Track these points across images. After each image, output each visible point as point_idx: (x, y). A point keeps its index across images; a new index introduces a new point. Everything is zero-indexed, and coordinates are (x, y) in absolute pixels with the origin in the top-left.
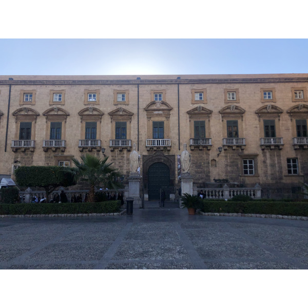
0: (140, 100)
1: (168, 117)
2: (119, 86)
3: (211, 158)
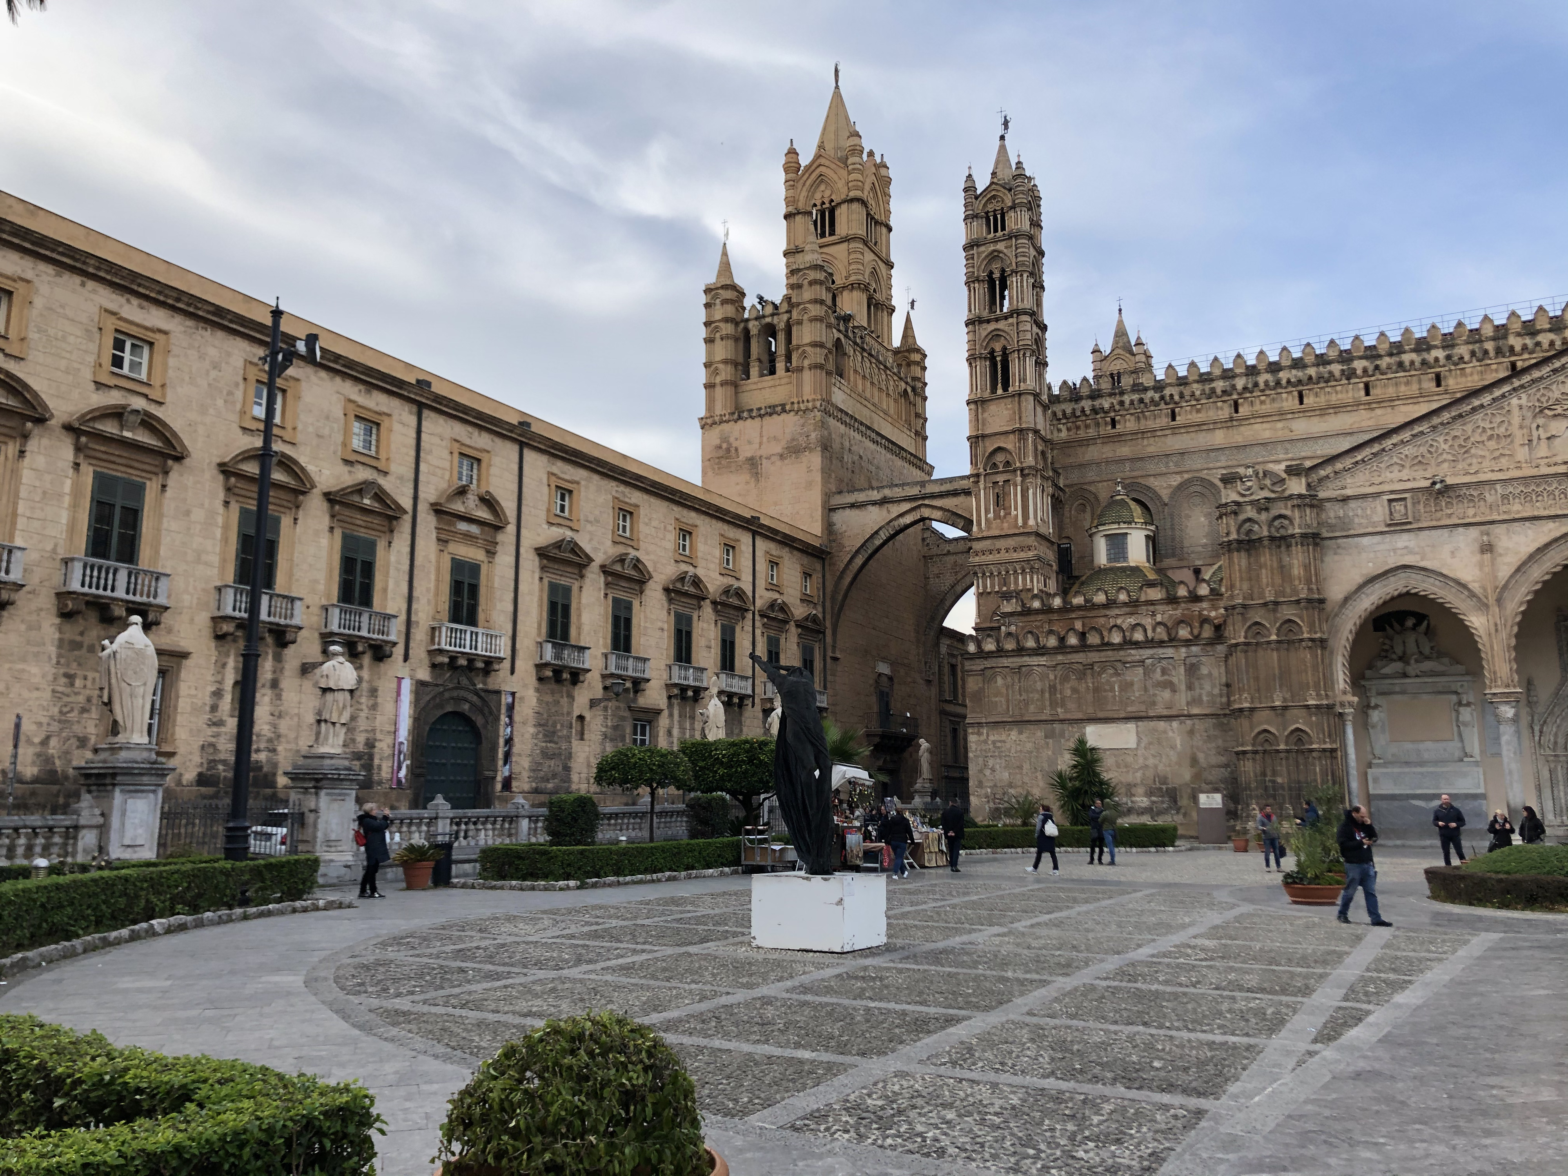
0: (423, 467)
1: (491, 553)
2: (362, 387)
3: (576, 713)
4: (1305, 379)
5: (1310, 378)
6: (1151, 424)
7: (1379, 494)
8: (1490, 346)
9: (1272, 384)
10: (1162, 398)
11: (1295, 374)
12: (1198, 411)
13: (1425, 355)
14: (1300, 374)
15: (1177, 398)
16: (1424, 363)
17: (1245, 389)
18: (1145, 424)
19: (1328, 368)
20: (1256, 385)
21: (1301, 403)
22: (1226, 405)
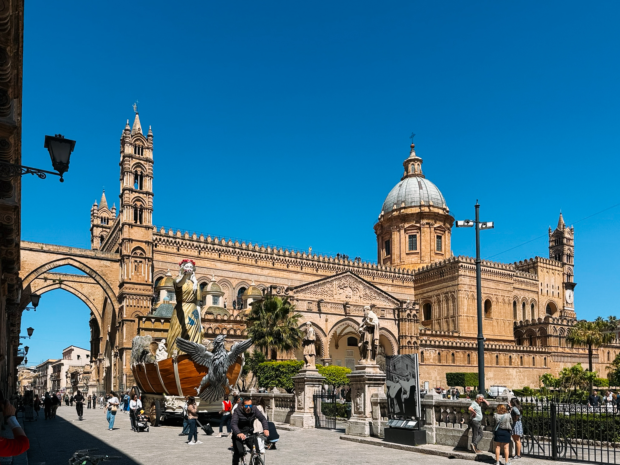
4: (222, 250)
5: (223, 250)
6: (170, 250)
7: (305, 300)
9: (212, 248)
10: (175, 242)
11: (219, 247)
12: (187, 250)
14: (220, 247)
15: (180, 243)
17: (203, 247)
18: (167, 250)
19: (229, 248)
20: (207, 247)
21: (220, 257)
22: (196, 251)
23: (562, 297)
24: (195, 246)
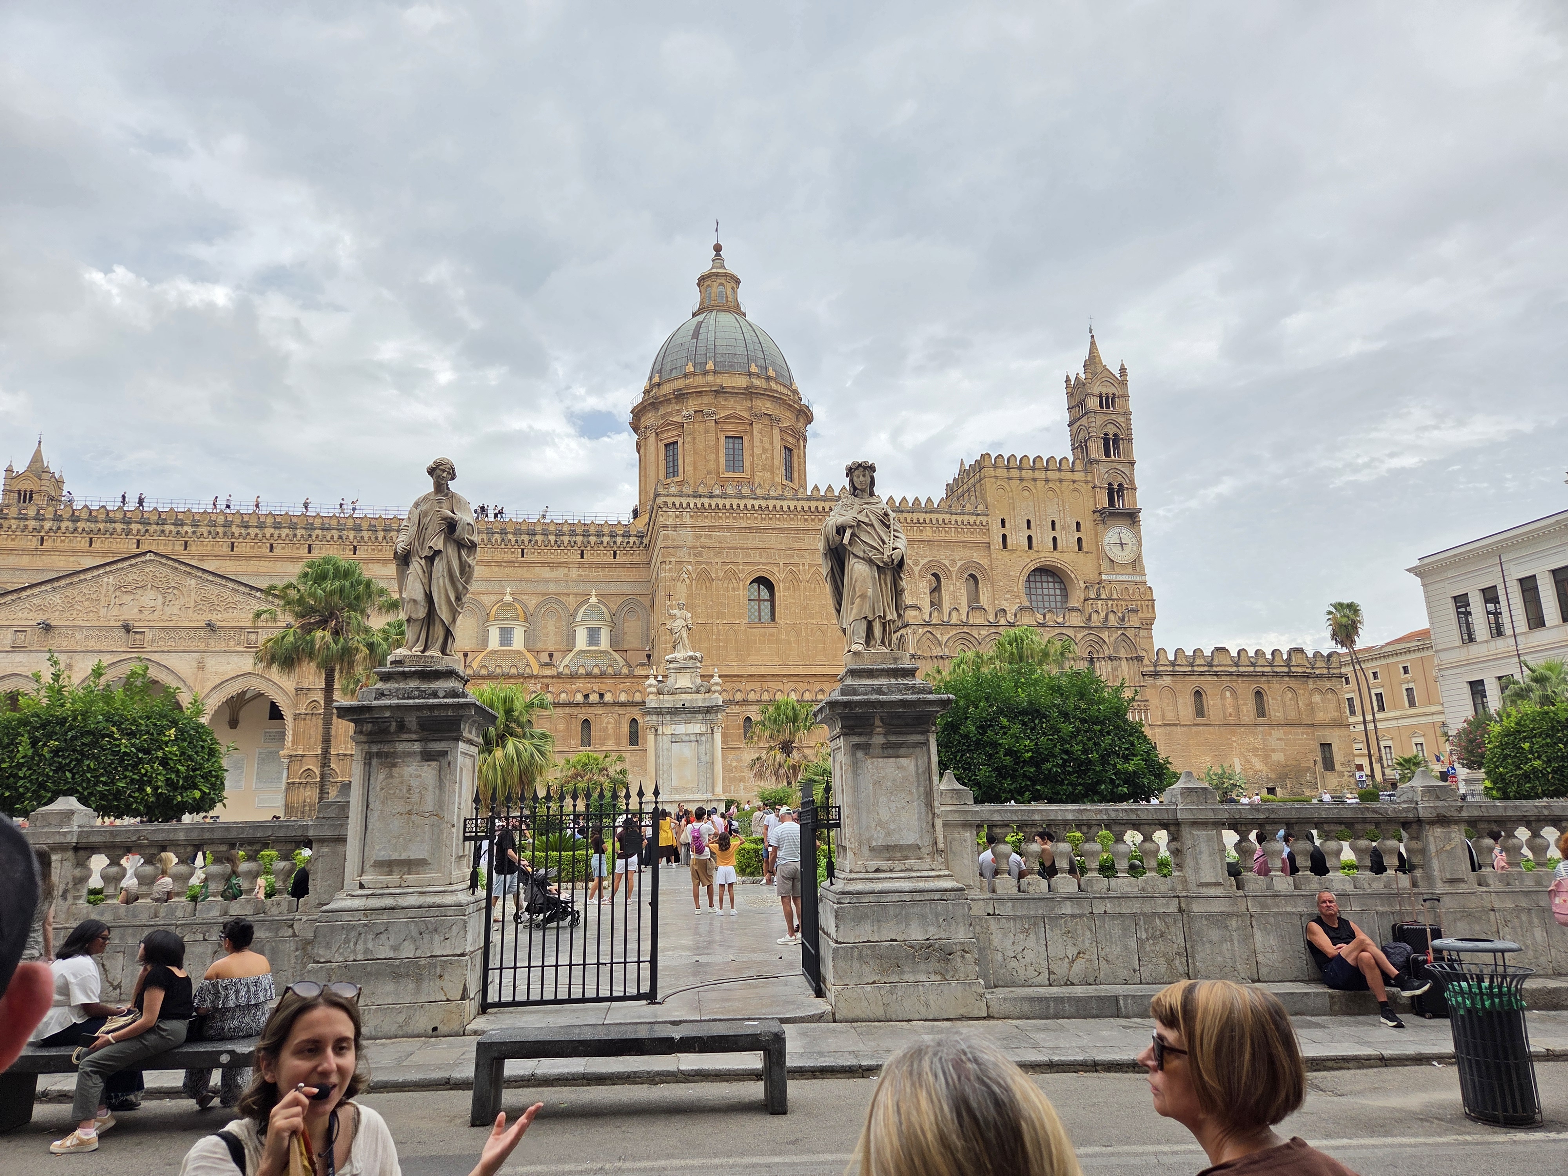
4: (96, 530)
5: (99, 530)
8: (220, 530)
9: (72, 529)
12: (13, 540)
13: (180, 528)
14: (93, 526)
16: (178, 533)
17: (50, 529)
20: (59, 528)
21: (91, 545)
22: (34, 539)
23: (1094, 549)
24: (30, 528)
